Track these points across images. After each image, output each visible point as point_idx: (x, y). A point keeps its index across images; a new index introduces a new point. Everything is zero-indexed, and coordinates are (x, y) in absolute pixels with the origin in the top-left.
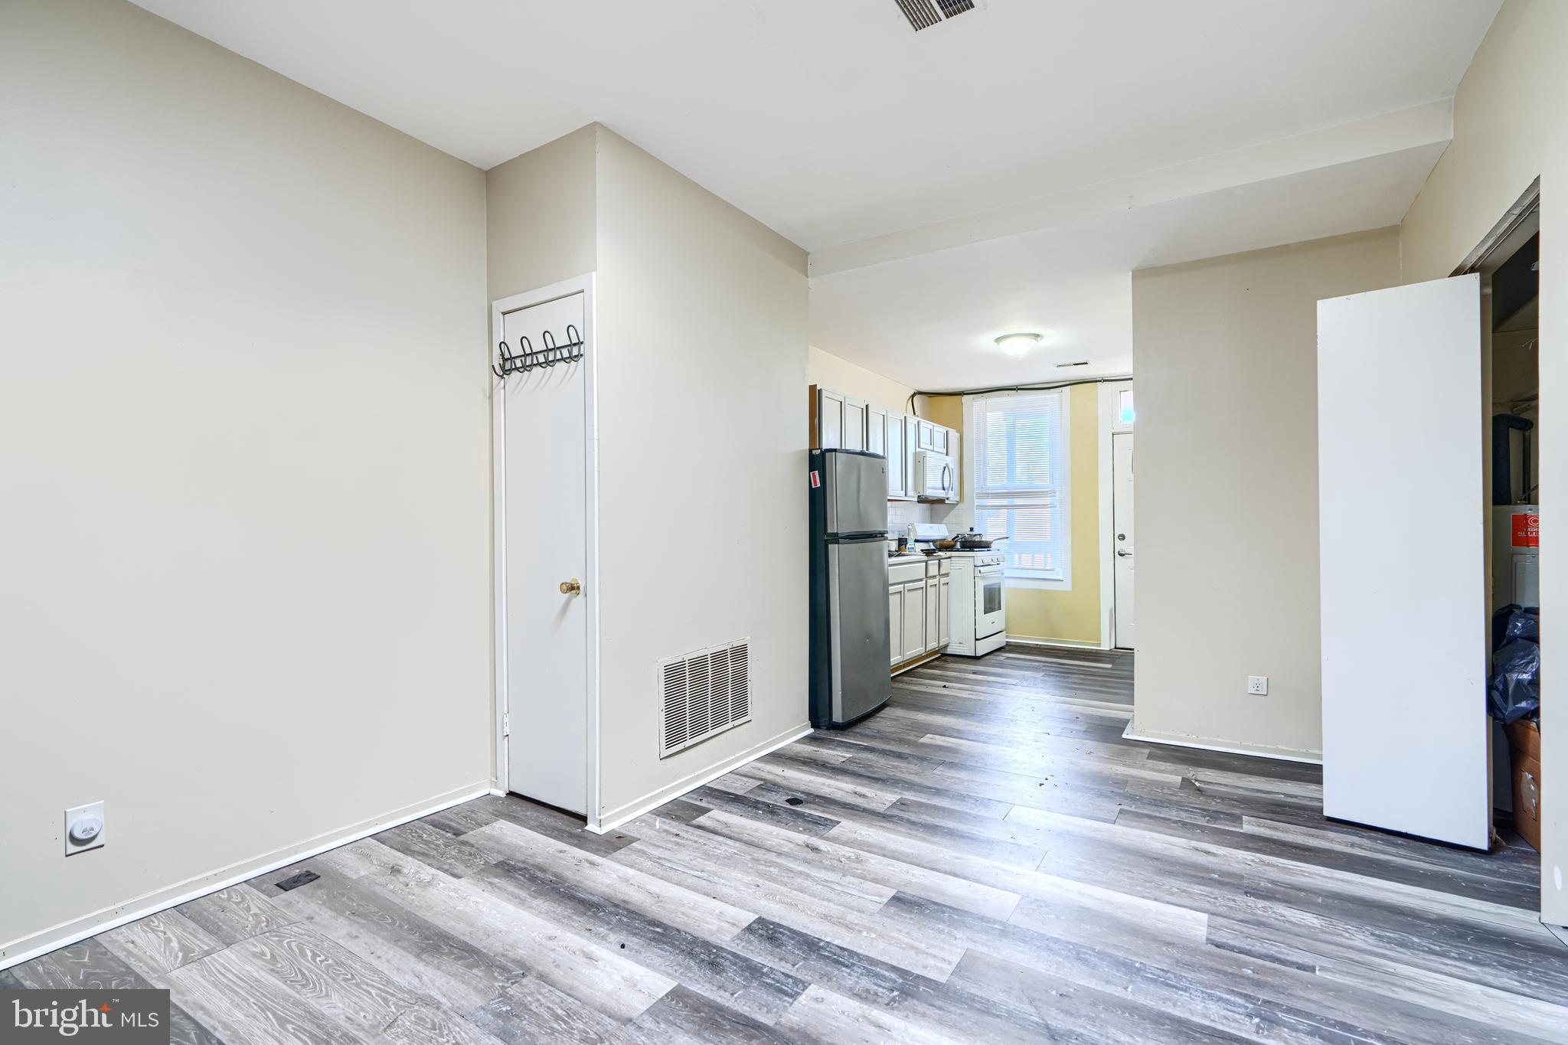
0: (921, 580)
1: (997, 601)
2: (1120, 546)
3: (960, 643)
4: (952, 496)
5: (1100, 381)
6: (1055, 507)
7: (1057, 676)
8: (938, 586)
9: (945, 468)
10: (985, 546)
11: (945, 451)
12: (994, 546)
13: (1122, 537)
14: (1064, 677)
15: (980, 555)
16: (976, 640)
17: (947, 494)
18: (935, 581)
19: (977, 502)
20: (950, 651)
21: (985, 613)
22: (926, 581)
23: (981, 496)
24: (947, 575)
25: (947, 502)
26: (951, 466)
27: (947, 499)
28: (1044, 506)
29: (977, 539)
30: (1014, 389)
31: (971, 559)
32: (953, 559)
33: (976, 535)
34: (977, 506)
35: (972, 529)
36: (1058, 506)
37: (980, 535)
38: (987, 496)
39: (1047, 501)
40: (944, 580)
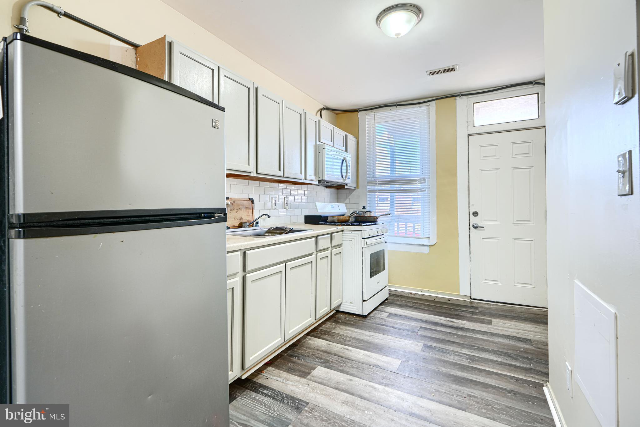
0: (311, 254)
1: (381, 264)
2: (474, 220)
3: (350, 303)
4: (350, 182)
5: (458, 96)
6: (425, 191)
7: (435, 348)
8: (329, 257)
9: (343, 160)
10: (372, 221)
11: (344, 149)
12: (379, 221)
13: (476, 214)
14: (442, 351)
15: (367, 230)
16: (364, 301)
17: (344, 180)
18: (327, 253)
19: (369, 188)
20: (342, 309)
21: (371, 276)
22: (316, 255)
23: (371, 183)
24: (340, 246)
25: (346, 187)
26: (349, 160)
27: (346, 185)
28: (416, 190)
29: (368, 215)
30: (395, 106)
31: (359, 233)
32: (345, 232)
33: (366, 212)
34: (368, 190)
35: (364, 207)
36: (427, 190)
37: (370, 211)
38: (375, 183)
39: (419, 186)
40: (335, 251)
